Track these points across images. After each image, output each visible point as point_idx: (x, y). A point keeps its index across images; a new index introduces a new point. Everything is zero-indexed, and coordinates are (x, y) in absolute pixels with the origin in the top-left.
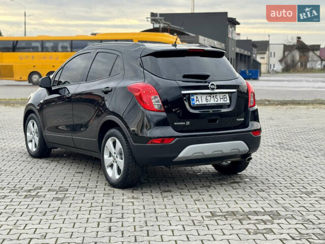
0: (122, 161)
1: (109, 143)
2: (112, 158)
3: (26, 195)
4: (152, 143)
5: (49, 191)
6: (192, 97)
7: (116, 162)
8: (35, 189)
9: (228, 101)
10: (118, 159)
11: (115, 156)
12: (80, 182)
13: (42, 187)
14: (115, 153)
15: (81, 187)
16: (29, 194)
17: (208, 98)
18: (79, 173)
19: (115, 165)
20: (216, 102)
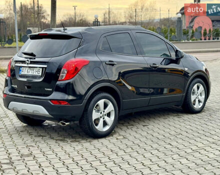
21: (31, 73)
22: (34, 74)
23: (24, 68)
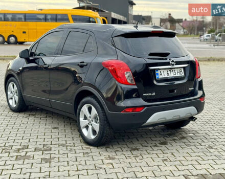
0: (98, 125)
1: (85, 108)
2: (87, 121)
3: (17, 156)
4: (125, 111)
5: (35, 150)
6: (157, 72)
7: (91, 125)
8: (23, 149)
9: (183, 74)
10: (94, 123)
11: (91, 119)
12: (59, 138)
13: (28, 146)
14: (90, 117)
15: (61, 145)
16: (19, 154)
17: (169, 72)
18: (55, 128)
19: (90, 127)
20: (174, 76)
21: (172, 75)
22: (177, 75)
23: (162, 71)
